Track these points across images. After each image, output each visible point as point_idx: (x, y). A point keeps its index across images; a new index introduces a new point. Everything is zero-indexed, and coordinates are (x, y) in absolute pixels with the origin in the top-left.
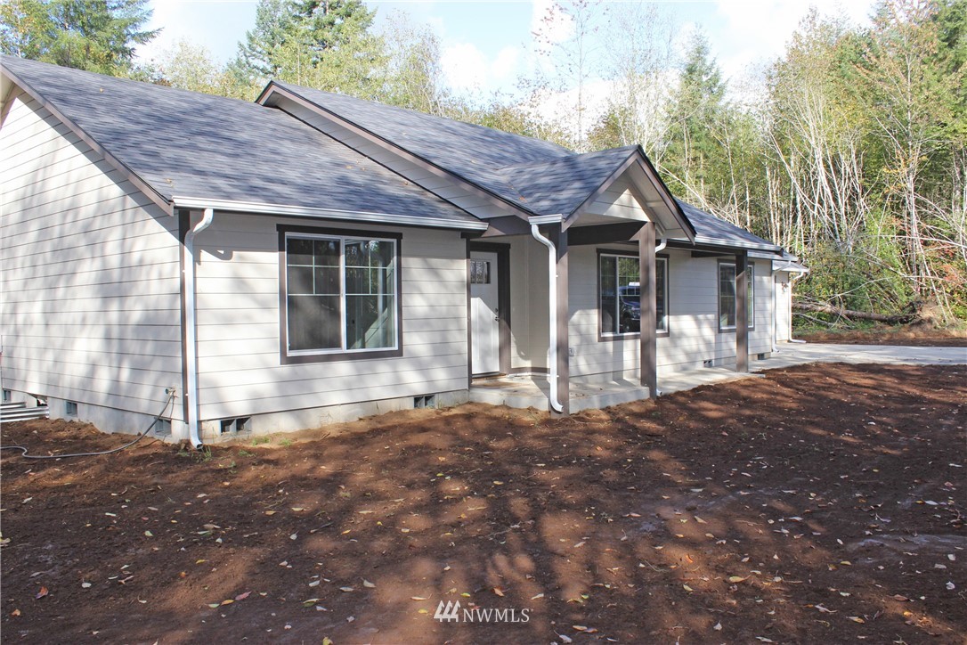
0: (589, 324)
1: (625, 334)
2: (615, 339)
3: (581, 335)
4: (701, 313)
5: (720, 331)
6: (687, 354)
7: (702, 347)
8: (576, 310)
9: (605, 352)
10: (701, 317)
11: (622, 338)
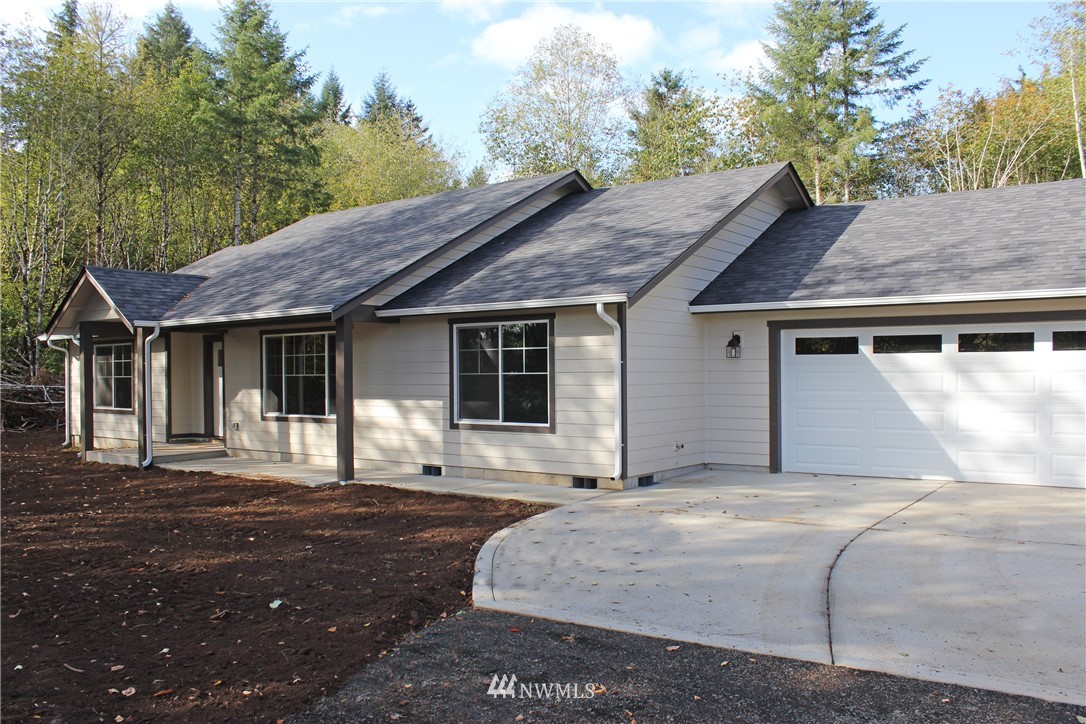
0: (251, 403)
1: (291, 416)
2: (278, 419)
3: (244, 412)
4: (408, 397)
5: (454, 426)
6: (381, 449)
7: (412, 445)
8: (240, 390)
9: (267, 432)
10: (408, 403)
11: (286, 420)
